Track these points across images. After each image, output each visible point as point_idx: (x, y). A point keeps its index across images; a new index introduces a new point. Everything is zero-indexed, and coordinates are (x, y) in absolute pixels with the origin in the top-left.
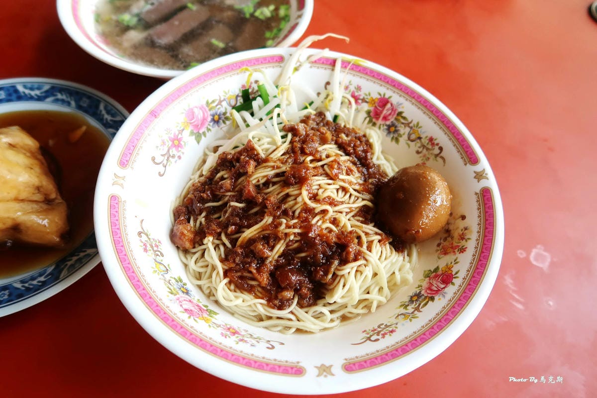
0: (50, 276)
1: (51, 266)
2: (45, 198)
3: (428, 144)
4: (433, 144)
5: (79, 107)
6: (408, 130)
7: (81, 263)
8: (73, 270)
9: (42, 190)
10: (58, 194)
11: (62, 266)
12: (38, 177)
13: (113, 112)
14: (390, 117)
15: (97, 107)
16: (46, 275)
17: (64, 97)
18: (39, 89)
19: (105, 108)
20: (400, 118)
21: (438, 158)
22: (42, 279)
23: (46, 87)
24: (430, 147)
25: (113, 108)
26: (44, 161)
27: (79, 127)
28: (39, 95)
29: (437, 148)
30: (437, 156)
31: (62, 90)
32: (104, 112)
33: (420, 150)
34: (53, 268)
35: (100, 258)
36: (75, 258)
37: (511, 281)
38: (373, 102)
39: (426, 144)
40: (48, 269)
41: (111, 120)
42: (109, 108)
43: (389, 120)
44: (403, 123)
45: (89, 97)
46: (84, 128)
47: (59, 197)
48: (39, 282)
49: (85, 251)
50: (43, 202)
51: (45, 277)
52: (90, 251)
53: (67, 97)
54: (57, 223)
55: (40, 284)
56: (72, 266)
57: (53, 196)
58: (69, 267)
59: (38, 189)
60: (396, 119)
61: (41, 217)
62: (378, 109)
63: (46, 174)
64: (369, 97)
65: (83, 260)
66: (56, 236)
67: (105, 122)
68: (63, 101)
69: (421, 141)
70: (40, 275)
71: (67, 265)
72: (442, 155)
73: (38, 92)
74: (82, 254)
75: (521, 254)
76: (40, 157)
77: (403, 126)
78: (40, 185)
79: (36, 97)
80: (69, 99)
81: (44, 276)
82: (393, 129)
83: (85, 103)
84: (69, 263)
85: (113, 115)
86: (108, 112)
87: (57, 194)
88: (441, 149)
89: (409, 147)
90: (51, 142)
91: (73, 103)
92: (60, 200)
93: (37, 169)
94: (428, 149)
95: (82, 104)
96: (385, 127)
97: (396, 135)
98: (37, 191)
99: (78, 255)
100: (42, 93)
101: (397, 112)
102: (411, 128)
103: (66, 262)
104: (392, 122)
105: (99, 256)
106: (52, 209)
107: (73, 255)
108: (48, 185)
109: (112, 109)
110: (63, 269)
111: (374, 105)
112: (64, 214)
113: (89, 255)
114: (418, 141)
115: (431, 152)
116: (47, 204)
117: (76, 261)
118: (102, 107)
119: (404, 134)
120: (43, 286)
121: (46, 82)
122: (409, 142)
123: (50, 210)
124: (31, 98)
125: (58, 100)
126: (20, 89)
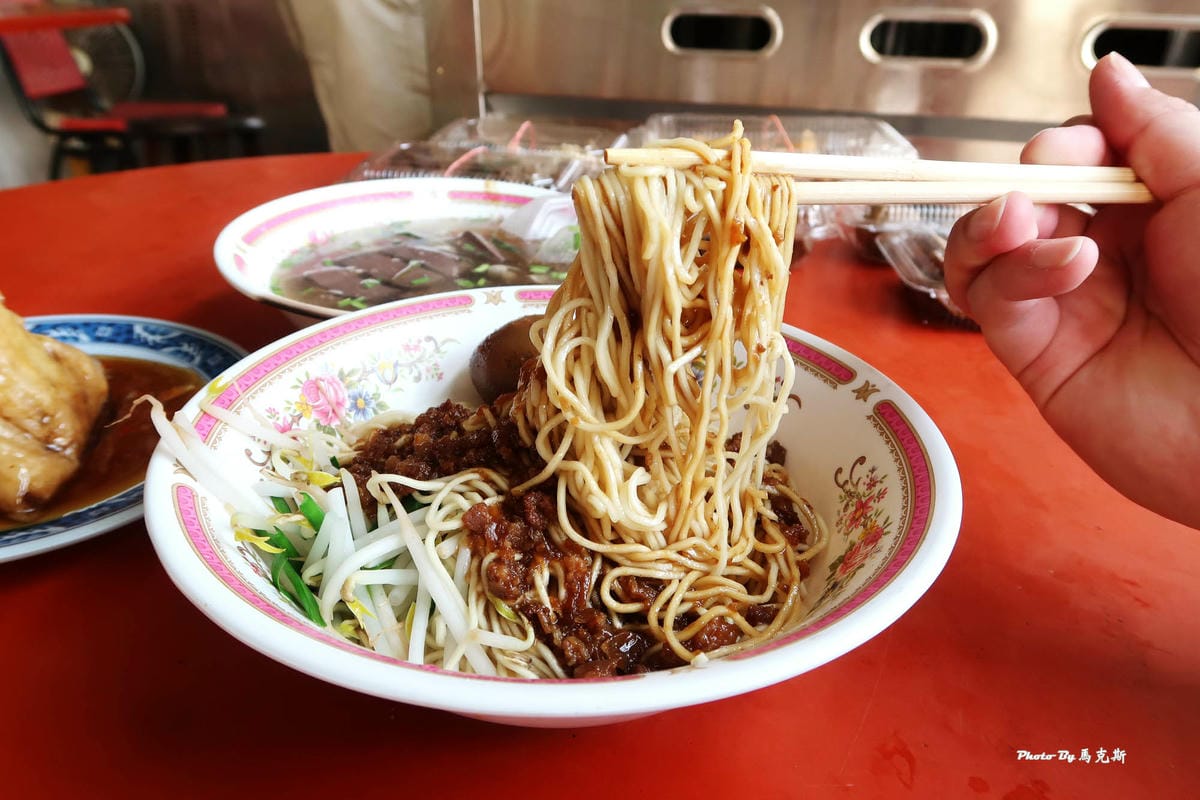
3: (412, 356)
4: (416, 348)
6: (373, 377)
14: (341, 396)
17: (191, 350)
18: (162, 334)
20: (349, 379)
21: (443, 349)
23: (174, 335)
24: (417, 355)
28: (158, 341)
29: (424, 344)
30: (437, 350)
31: (193, 340)
33: (415, 373)
38: (305, 407)
39: (411, 360)
43: (344, 400)
44: (360, 380)
53: (195, 350)
60: (348, 387)
62: (318, 406)
64: (294, 407)
69: (401, 365)
72: (439, 341)
73: (158, 338)
77: (363, 382)
79: (151, 344)
80: (196, 354)
82: (361, 403)
88: (429, 339)
89: (401, 390)
94: (420, 360)
96: (352, 413)
97: (373, 404)
100: (162, 340)
101: (338, 379)
102: (373, 370)
104: (349, 396)
111: (310, 408)
114: (399, 368)
115: (427, 356)
119: (378, 389)
121: (179, 328)
122: (394, 386)
124: (144, 344)
125: (179, 352)
126: (138, 330)
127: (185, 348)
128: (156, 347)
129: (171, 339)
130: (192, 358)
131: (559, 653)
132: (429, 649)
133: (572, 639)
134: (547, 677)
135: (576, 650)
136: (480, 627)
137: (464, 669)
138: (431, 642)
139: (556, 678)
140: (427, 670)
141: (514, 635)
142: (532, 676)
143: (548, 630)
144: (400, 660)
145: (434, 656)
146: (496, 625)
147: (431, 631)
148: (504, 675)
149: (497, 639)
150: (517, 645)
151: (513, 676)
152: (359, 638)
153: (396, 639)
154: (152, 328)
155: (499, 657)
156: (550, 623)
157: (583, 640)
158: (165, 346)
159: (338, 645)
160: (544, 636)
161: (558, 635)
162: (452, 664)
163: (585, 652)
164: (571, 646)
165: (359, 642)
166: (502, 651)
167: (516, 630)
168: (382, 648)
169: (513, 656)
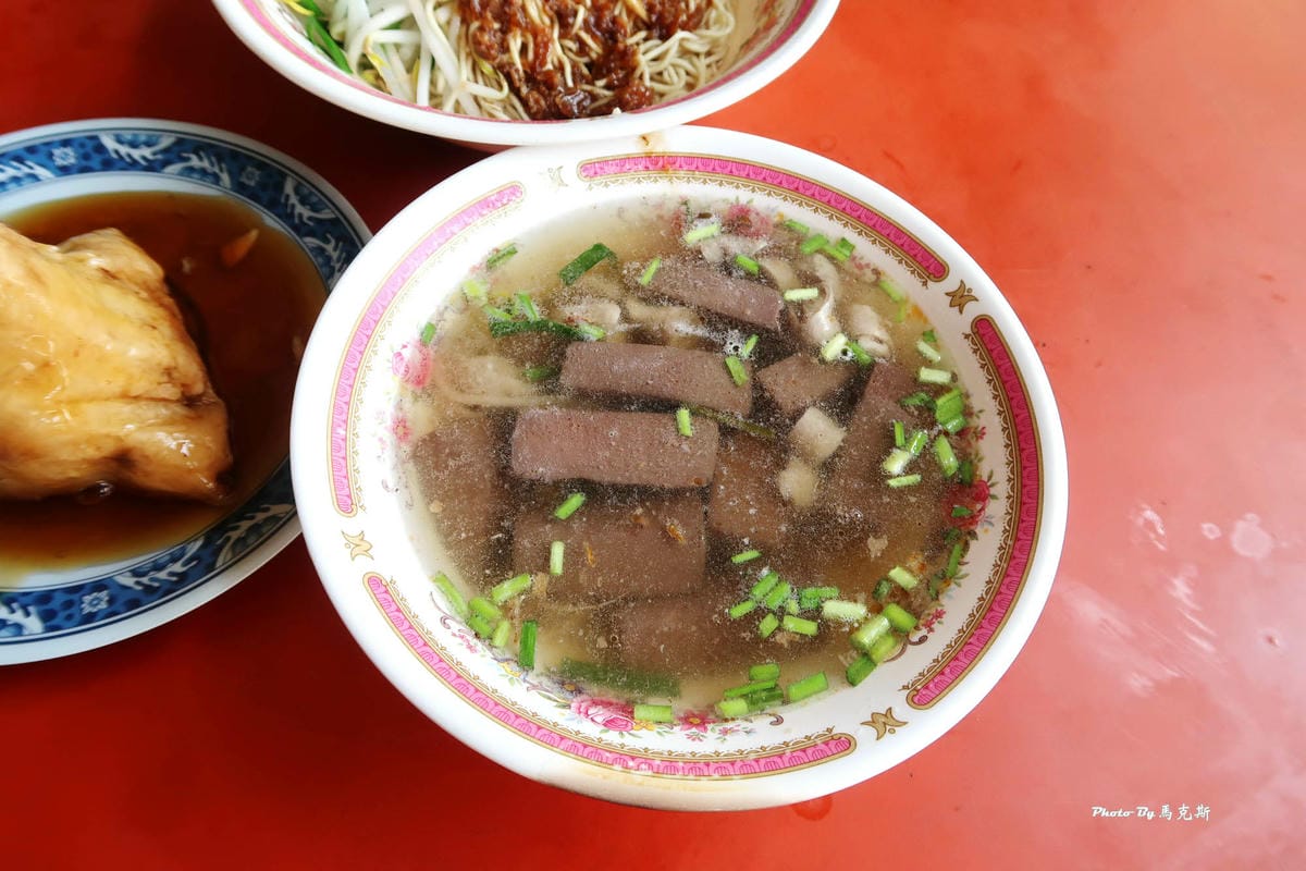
0: (194, 563)
1: (196, 540)
2: (183, 393)
5: (240, 187)
7: (260, 535)
8: (243, 550)
9: (175, 375)
10: (209, 384)
11: (219, 542)
12: (167, 346)
13: (314, 199)
15: (280, 187)
16: (186, 557)
17: (206, 164)
18: (149, 144)
19: (297, 190)
22: (178, 567)
23: (166, 142)
25: (314, 190)
26: (176, 310)
27: (244, 231)
28: (150, 157)
31: (200, 148)
32: (294, 200)
34: (199, 544)
35: (300, 526)
36: (245, 525)
37: (1188, 591)
40: (190, 546)
41: (310, 218)
42: (306, 191)
45: (261, 166)
46: (254, 234)
47: (211, 391)
48: (172, 574)
49: (267, 510)
50: (178, 401)
51: (184, 565)
52: (277, 509)
53: (212, 164)
54: (209, 448)
55: (174, 579)
56: (241, 540)
57: (198, 388)
58: (235, 544)
59: (168, 372)
61: (176, 435)
63: (182, 340)
65: (264, 530)
66: (206, 478)
67: (297, 221)
68: (203, 172)
70: (174, 560)
71: (228, 538)
73: (147, 152)
74: (260, 516)
75: (1211, 530)
76: (168, 300)
78: (173, 364)
79: (143, 163)
80: (216, 170)
81: (181, 562)
83: (252, 178)
84: (234, 535)
85: (314, 208)
86: (303, 202)
87: (205, 384)
90: (187, 266)
91: (225, 177)
92: (212, 396)
93: (166, 329)
95: (244, 179)
98: (165, 379)
99: (252, 518)
100: (154, 154)
103: (226, 532)
105: (298, 519)
106: (199, 418)
107: (241, 518)
108: (188, 365)
109: (311, 193)
110: (220, 548)
112: (222, 429)
113: (275, 519)
116: (187, 405)
117: (251, 530)
118: (289, 188)
120: (181, 584)
121: (167, 129)
123: (192, 419)
124: (132, 165)
125: (191, 170)
126: (109, 143)
127: (195, 162)
128: (151, 167)
129: (166, 151)
130: (216, 179)
131: (524, 102)
132: (433, 96)
133: (534, 93)
134: (515, 119)
135: (537, 102)
136: (468, 80)
137: (458, 110)
138: (433, 91)
139: (522, 120)
140: (430, 110)
141: (492, 87)
142: (506, 118)
143: (518, 84)
144: (412, 102)
145: (435, 101)
146: (480, 79)
147: (433, 83)
148: (487, 117)
149: (481, 90)
150: (496, 95)
151: (492, 117)
152: (379, 84)
153: (407, 88)
154: (128, 136)
155: (482, 103)
156: (520, 80)
157: (542, 94)
158: (166, 163)
159: (362, 89)
160: (515, 90)
161: (524, 90)
162: (449, 106)
163: (543, 102)
164: (533, 97)
165: (379, 88)
166: (485, 99)
167: (495, 83)
168: (397, 94)
169: (492, 103)
